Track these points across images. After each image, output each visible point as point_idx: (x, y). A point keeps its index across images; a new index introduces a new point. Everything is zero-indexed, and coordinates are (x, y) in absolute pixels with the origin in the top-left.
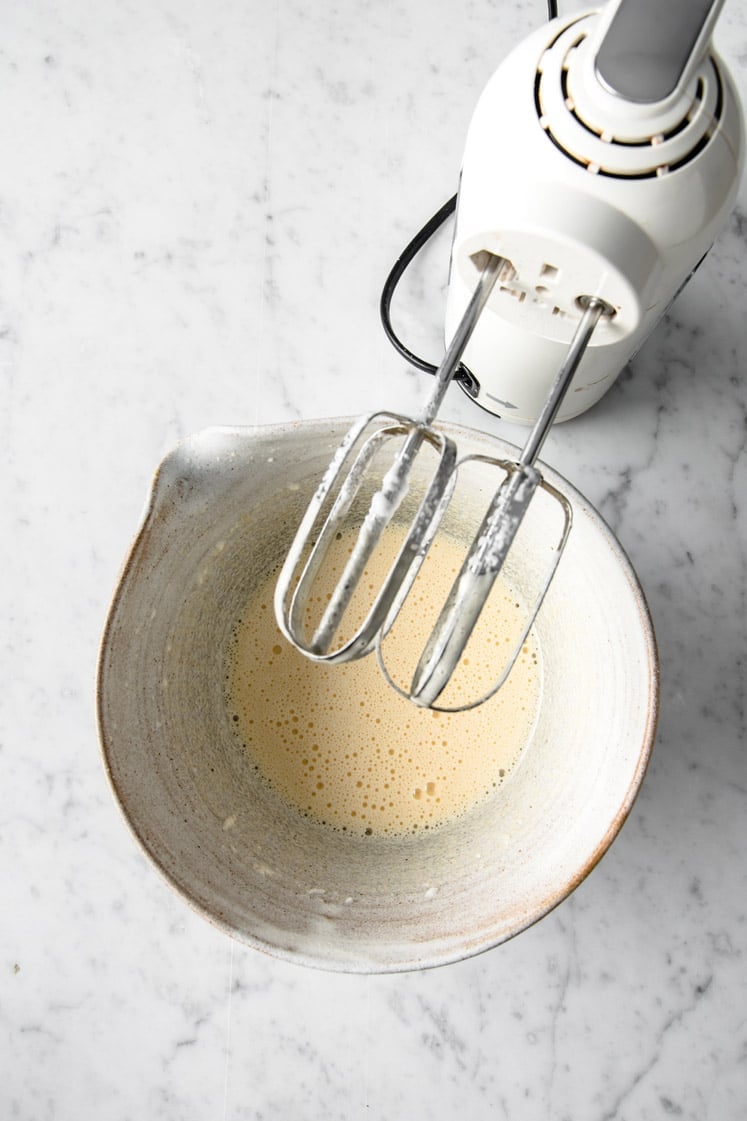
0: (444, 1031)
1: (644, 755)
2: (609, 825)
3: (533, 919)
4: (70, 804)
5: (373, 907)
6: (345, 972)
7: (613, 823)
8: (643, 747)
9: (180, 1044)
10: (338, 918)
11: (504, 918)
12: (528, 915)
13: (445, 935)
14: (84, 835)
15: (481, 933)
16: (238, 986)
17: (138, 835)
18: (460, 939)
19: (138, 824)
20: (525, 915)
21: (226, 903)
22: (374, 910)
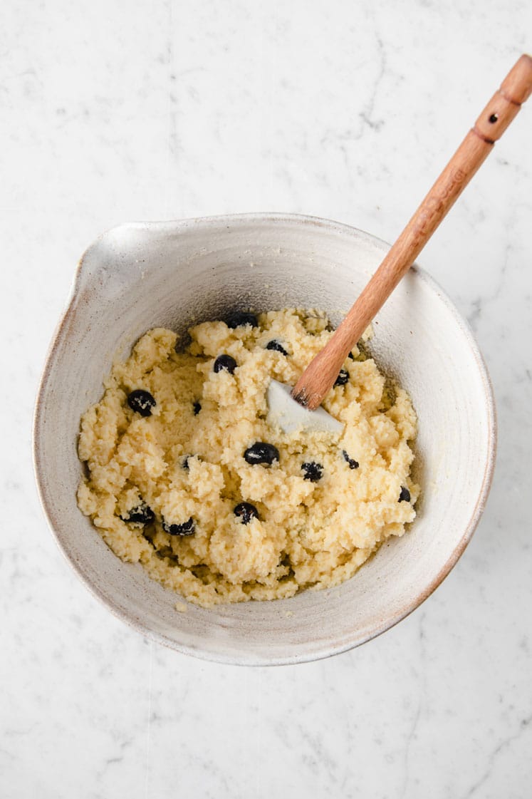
0: (319, 753)
1: (482, 498)
2: (451, 553)
3: (388, 626)
4: (16, 575)
5: (259, 620)
6: (237, 665)
7: (454, 551)
8: (481, 491)
9: (109, 762)
10: (231, 627)
11: (364, 625)
12: (383, 623)
13: (317, 639)
14: (29, 600)
15: (346, 637)
16: (155, 717)
17: (70, 557)
18: (329, 642)
19: (70, 548)
20: (381, 623)
21: (141, 612)
22: (260, 623)
